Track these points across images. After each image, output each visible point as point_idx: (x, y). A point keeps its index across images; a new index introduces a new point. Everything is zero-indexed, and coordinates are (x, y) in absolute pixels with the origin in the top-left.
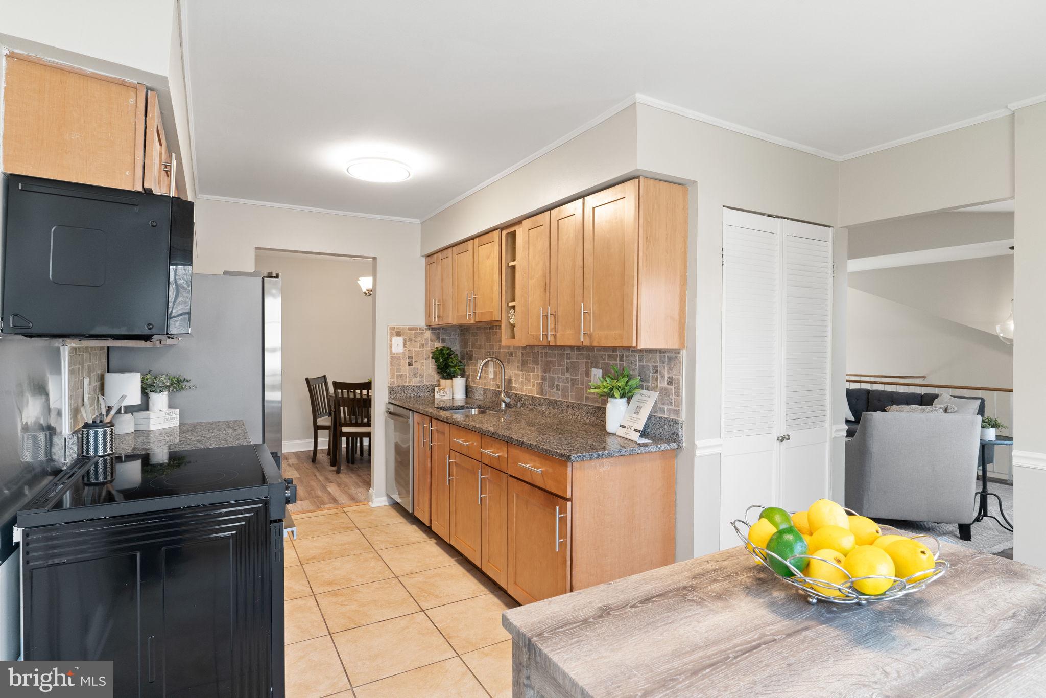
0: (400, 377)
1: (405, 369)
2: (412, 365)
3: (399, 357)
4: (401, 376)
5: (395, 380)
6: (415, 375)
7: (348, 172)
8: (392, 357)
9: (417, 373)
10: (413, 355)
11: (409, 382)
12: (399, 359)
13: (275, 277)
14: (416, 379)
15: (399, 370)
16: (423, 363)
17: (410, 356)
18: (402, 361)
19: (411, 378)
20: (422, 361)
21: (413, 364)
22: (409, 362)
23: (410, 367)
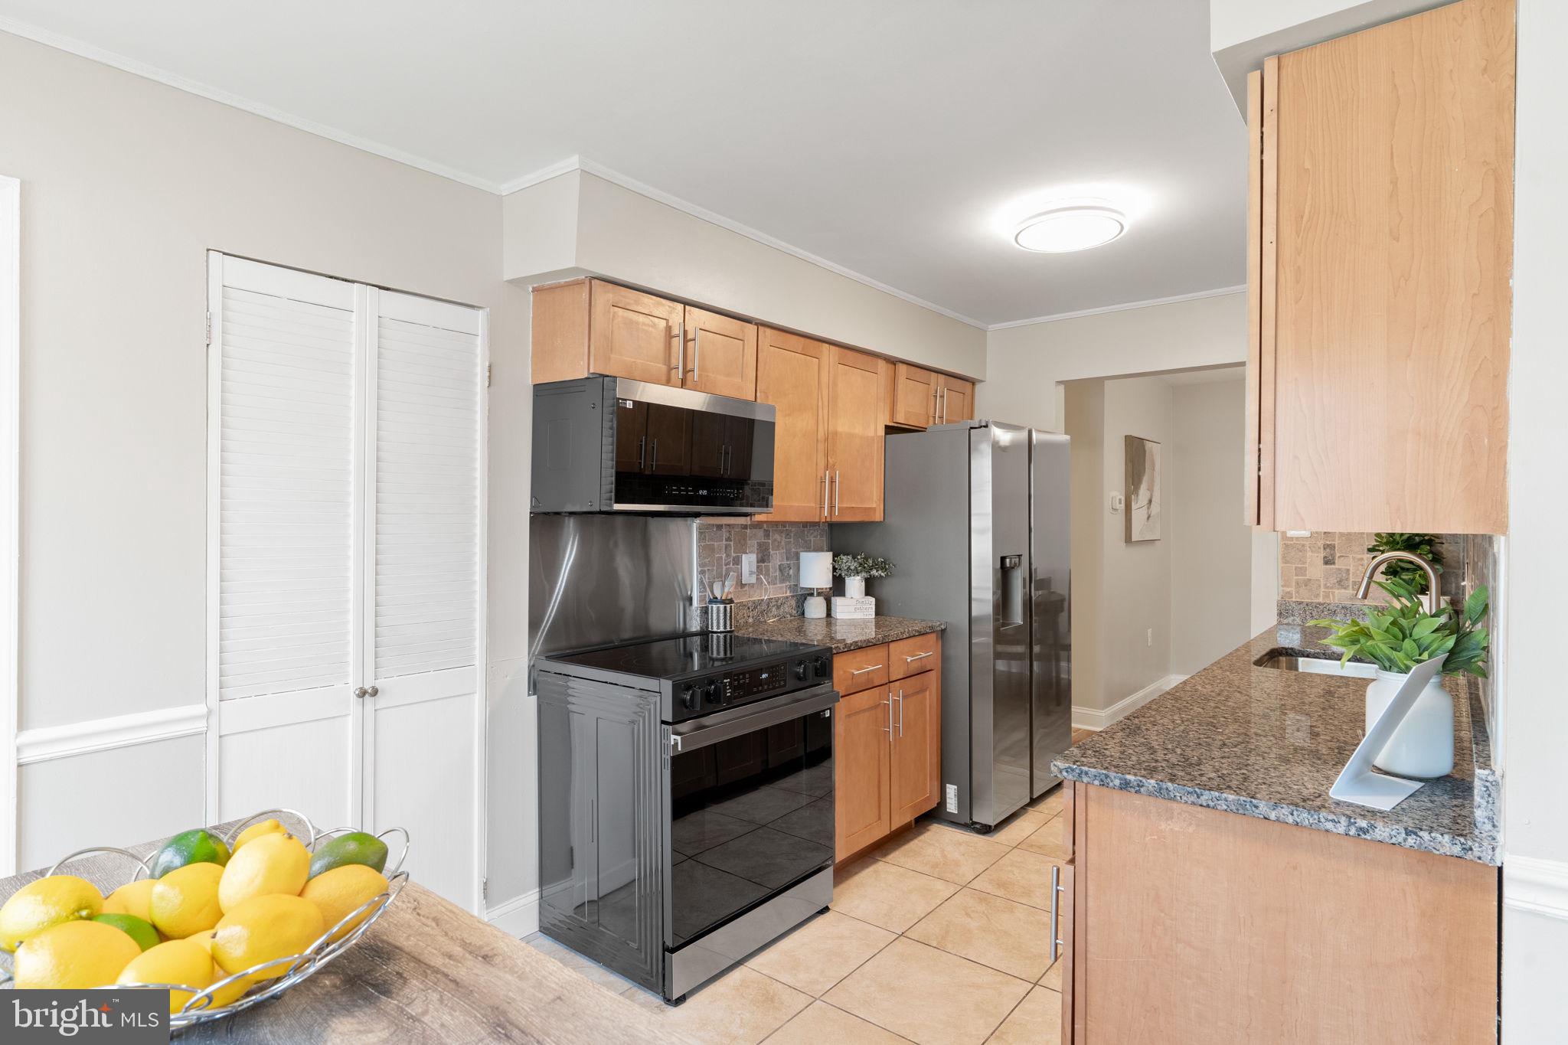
0: (1306, 586)
1: (1316, 569)
2: (1334, 563)
3: (1303, 545)
4: (1307, 583)
5: (1292, 589)
6: (1341, 583)
7: (1018, 243)
8: (1287, 546)
9: (1347, 579)
10: (1336, 543)
11: (1327, 596)
12: (1301, 549)
13: (984, 426)
14: (1343, 591)
15: (1301, 571)
16: (1362, 559)
17: (1328, 545)
18: (1309, 554)
19: (1332, 588)
20: (1359, 556)
21: (1336, 561)
22: (1325, 557)
23: (1328, 566)
